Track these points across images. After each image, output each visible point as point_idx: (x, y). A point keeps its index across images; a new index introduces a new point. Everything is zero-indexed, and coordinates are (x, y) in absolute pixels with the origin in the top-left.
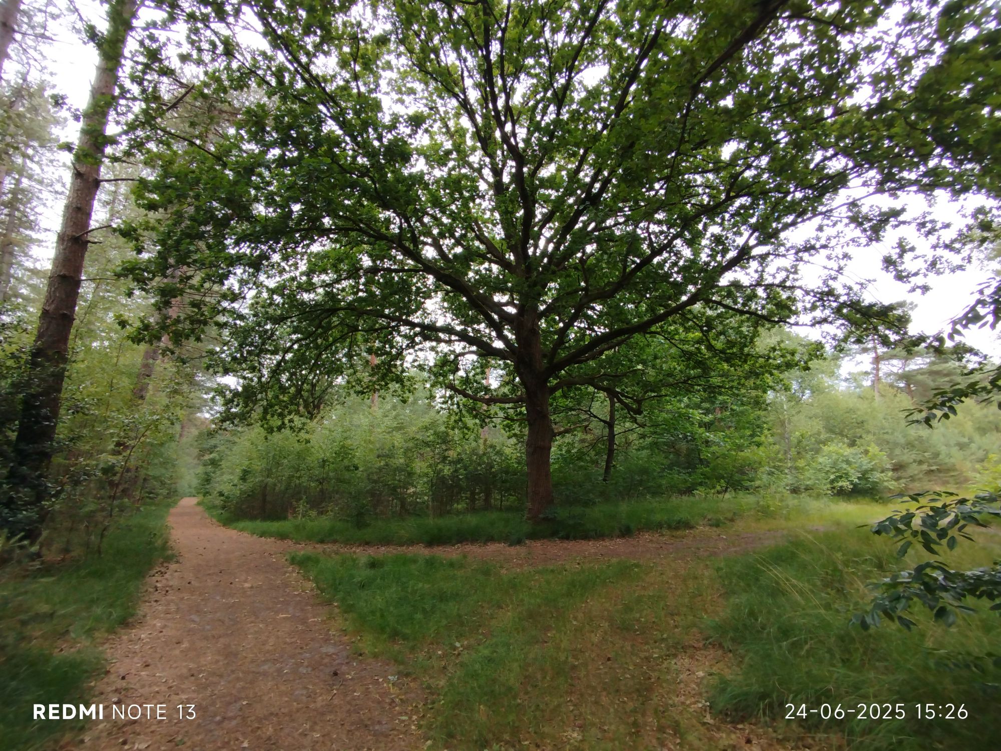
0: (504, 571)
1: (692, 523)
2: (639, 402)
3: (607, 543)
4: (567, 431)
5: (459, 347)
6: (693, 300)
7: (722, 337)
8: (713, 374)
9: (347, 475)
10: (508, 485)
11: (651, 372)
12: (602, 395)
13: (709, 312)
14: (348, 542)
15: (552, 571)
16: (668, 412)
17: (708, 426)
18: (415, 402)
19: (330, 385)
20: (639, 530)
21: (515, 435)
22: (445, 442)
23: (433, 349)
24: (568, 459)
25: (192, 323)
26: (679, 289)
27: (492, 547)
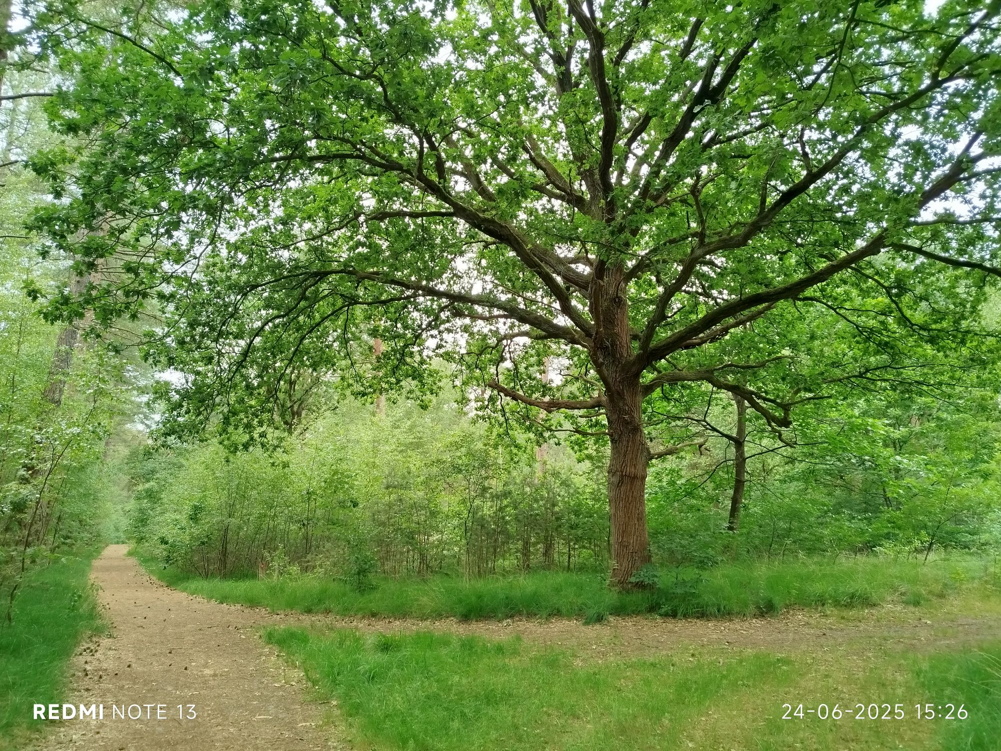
0: (578, 663)
1: (875, 598)
2: (786, 407)
3: (736, 624)
4: (670, 452)
5: (503, 325)
6: (874, 246)
7: (924, 304)
8: (907, 362)
9: (341, 514)
10: (580, 532)
11: (804, 359)
12: (725, 395)
13: (901, 265)
14: (346, 612)
15: (653, 665)
16: (832, 422)
17: (899, 445)
18: (438, 408)
19: (316, 382)
20: (787, 606)
21: (589, 457)
22: (484, 465)
23: (466, 329)
24: (673, 495)
25: (127, 294)
26: (851, 227)
27: (558, 626)
